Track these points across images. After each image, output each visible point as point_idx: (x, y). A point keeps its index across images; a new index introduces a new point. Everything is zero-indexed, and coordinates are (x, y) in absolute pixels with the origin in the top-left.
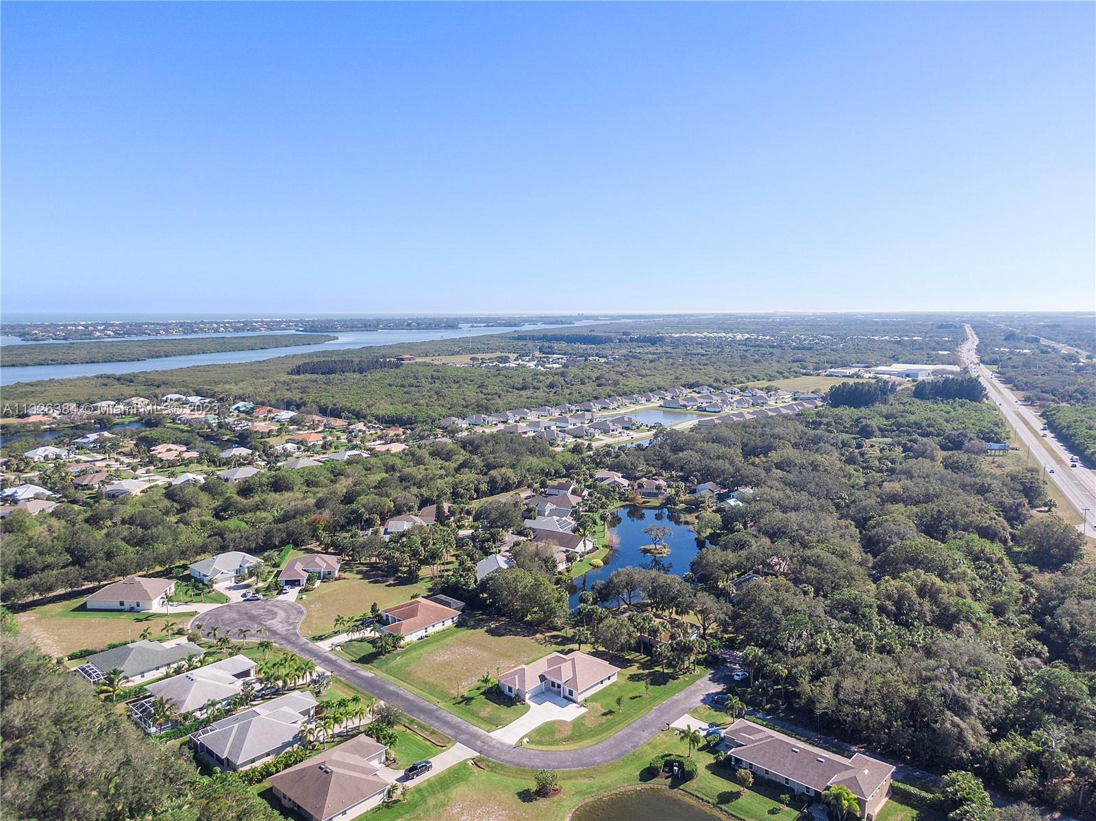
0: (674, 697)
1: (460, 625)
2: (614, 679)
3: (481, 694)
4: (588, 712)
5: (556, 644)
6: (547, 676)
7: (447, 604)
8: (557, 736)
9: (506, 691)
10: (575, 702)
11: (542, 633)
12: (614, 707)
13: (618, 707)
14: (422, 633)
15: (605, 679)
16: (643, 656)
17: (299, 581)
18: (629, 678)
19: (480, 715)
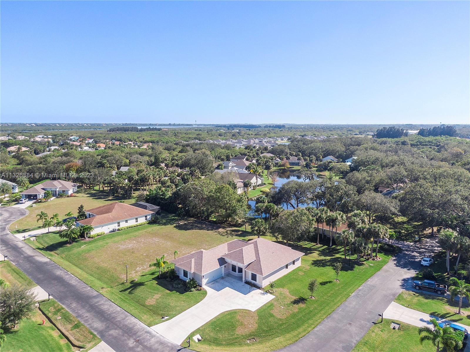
0: (368, 283)
1: (152, 222)
2: (298, 264)
3: (153, 279)
4: (276, 299)
5: (236, 235)
6: (228, 260)
7: (145, 207)
8: (240, 331)
9: (182, 276)
10: (259, 288)
11: (224, 228)
12: (305, 293)
13: (309, 293)
14: (115, 226)
15: (290, 264)
16: (319, 245)
17: (36, 196)
18: (313, 264)
19: (147, 303)
